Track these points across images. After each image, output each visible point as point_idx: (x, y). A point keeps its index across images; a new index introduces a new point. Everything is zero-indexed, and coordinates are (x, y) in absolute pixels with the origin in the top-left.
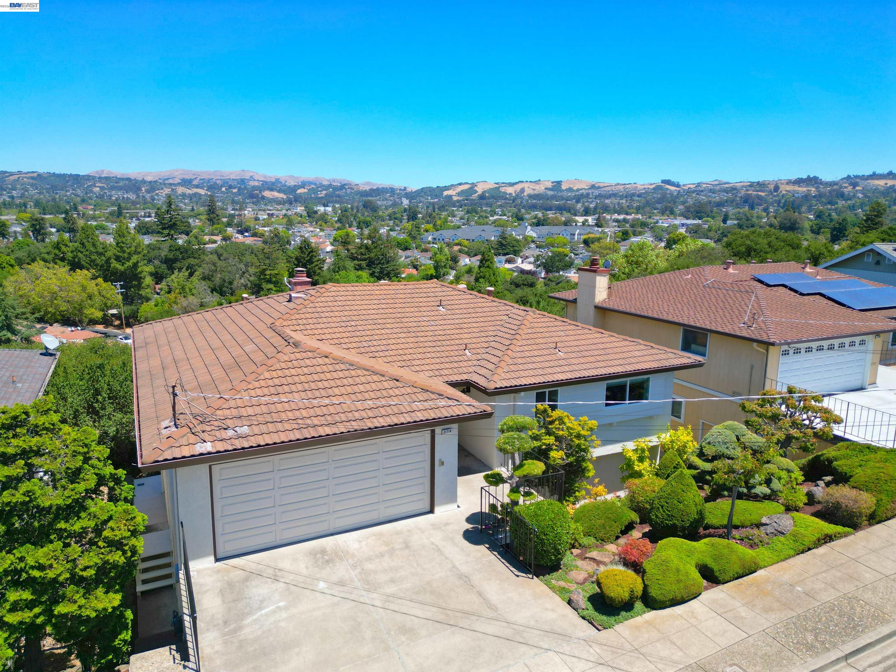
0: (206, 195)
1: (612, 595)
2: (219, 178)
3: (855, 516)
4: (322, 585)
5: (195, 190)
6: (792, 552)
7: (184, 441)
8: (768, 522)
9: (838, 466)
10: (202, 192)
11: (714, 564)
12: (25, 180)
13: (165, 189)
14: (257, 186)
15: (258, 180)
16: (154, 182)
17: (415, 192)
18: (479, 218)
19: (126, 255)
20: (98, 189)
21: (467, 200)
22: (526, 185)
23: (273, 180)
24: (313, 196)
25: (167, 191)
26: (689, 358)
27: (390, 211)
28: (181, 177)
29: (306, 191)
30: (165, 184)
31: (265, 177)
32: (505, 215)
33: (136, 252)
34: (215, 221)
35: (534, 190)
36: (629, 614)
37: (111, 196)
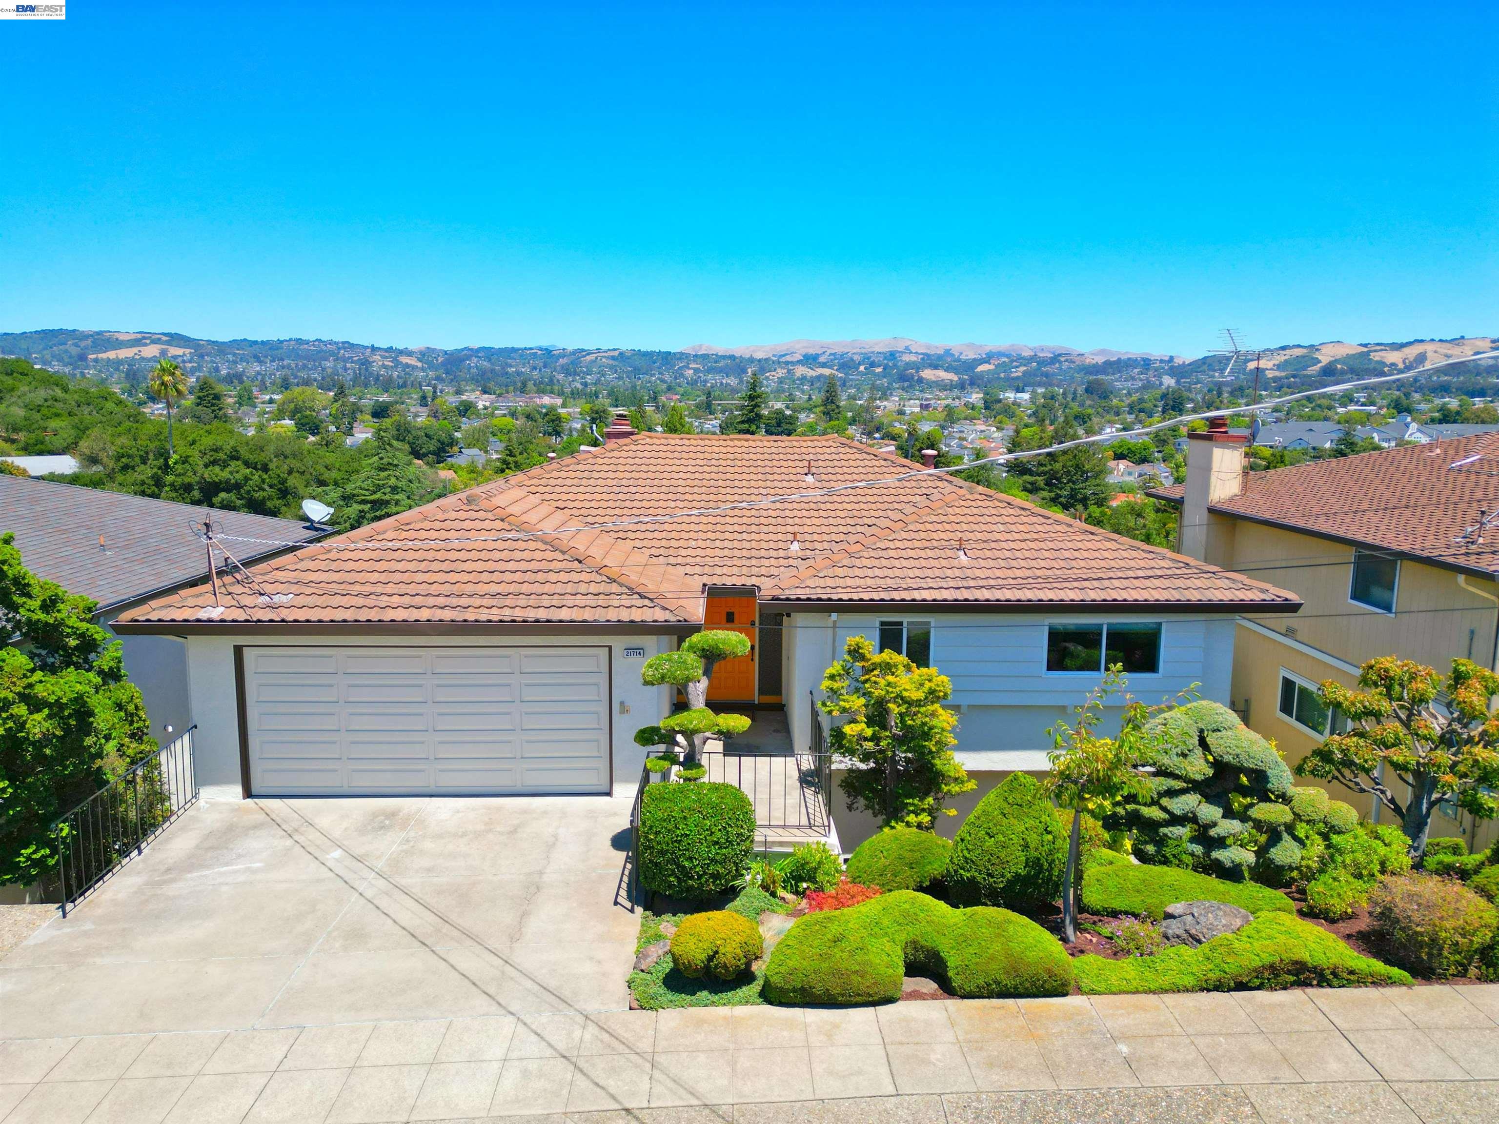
5: (820, 371)
10: (830, 373)
12: (604, 360)
14: (914, 362)
15: (916, 353)
18: (1313, 409)
20: (691, 372)
22: (1429, 348)
23: (941, 352)
24: (1002, 375)
27: (1135, 397)
28: (804, 352)
29: (992, 367)
30: (779, 362)
31: (928, 347)
32: (1372, 404)
34: (833, 414)
35: (1448, 356)
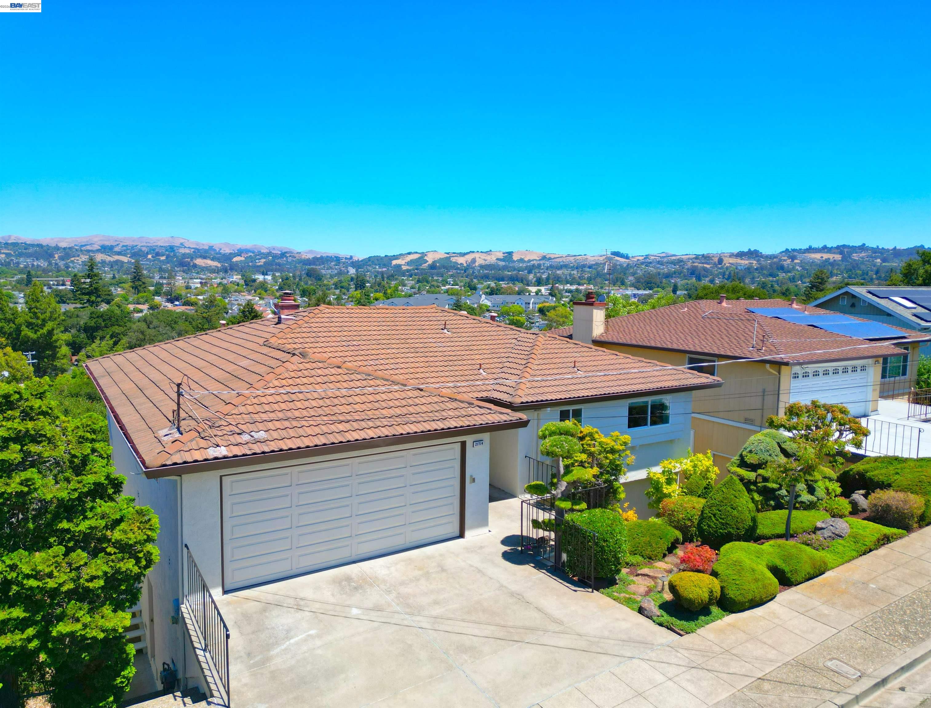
0: (129, 262)
1: (691, 596)
2: (145, 244)
3: (905, 518)
4: (355, 611)
5: (117, 257)
6: (854, 554)
7: (194, 445)
8: (823, 526)
9: (873, 476)
10: (125, 259)
11: (784, 565)
13: (82, 256)
14: (188, 254)
15: (189, 247)
16: (70, 248)
17: (362, 261)
18: (430, 287)
19: (40, 322)
20: (3, 256)
21: (417, 269)
22: (477, 256)
23: (207, 248)
24: (250, 264)
25: (84, 258)
26: (707, 378)
27: (336, 279)
28: (101, 243)
29: (243, 259)
30: (81, 250)
31: (198, 244)
32: (457, 285)
33: (51, 319)
34: (140, 289)
35: (485, 260)
36: (708, 618)
37: (18, 263)
